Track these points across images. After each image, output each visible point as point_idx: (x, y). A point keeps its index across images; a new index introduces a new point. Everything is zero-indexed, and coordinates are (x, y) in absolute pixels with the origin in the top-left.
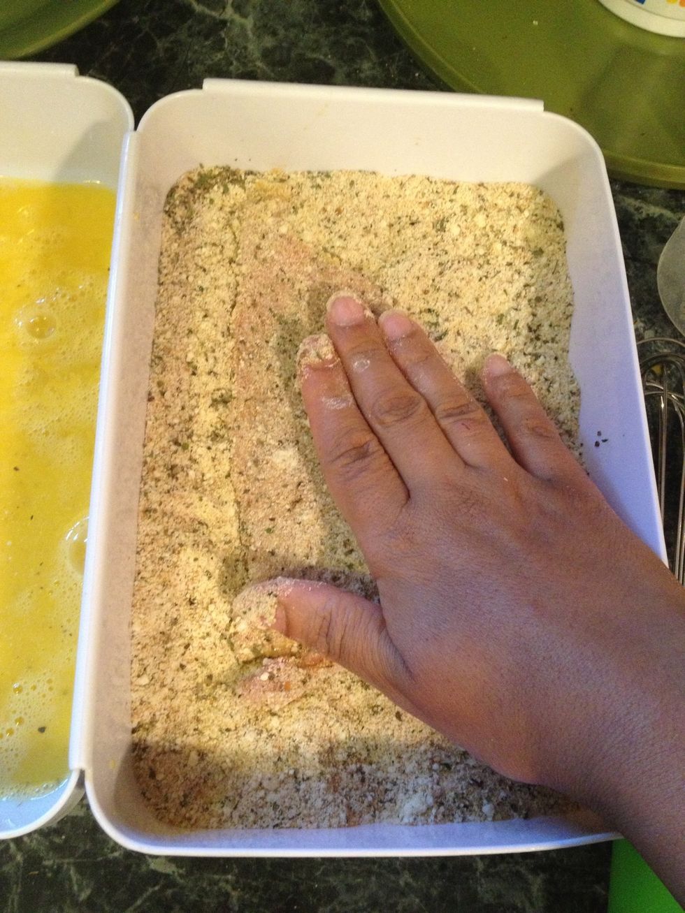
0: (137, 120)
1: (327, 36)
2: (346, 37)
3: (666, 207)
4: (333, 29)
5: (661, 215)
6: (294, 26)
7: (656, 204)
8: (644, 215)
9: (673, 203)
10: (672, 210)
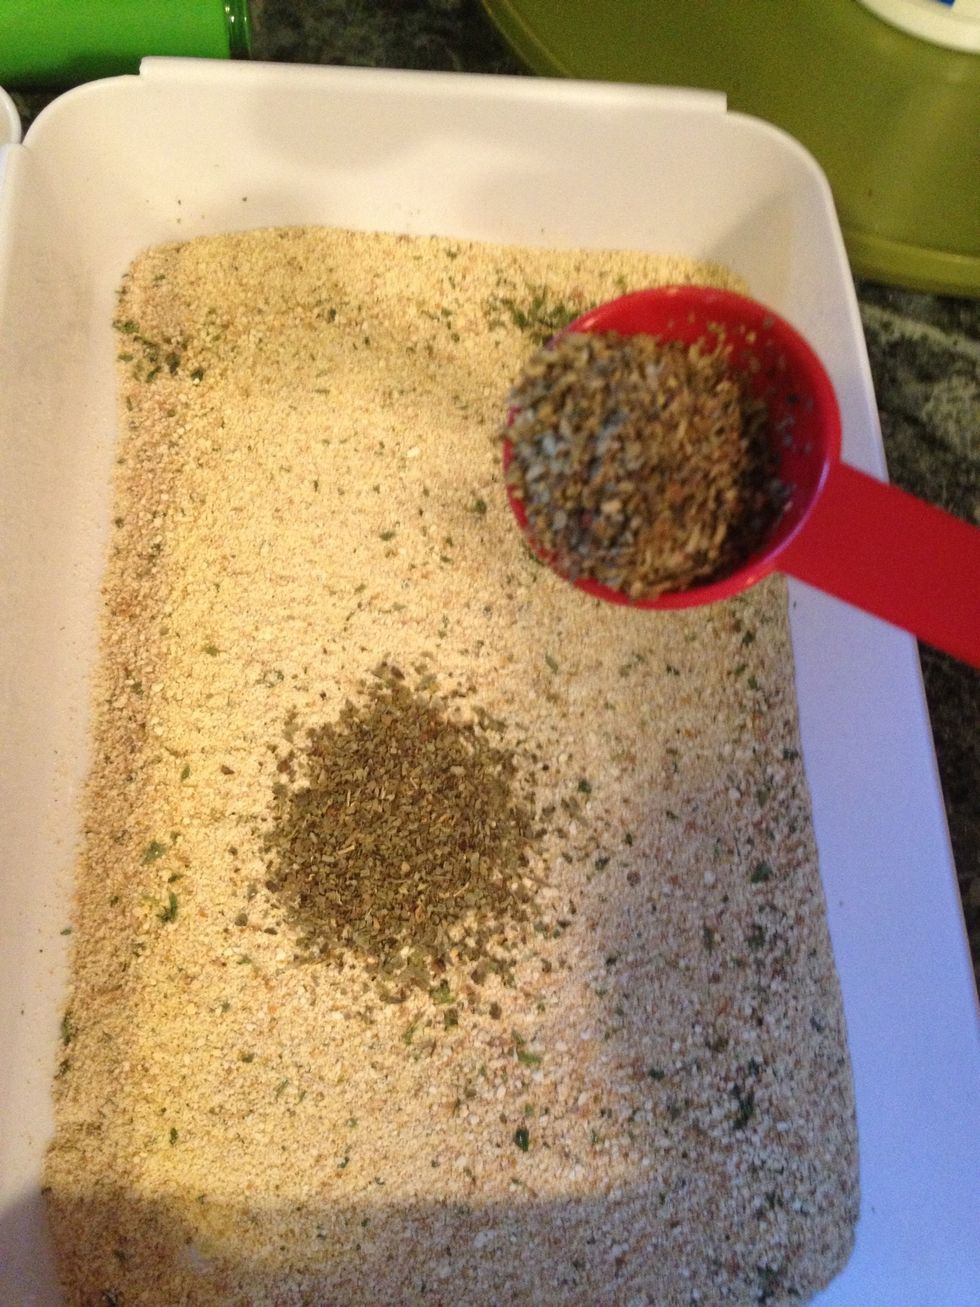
0: (26, 122)
1: (384, 32)
2: (414, 35)
3: (937, 324)
4: (394, 20)
5: (925, 338)
6: (330, 13)
7: (917, 318)
8: (897, 335)
9: (946, 319)
10: (944, 329)
